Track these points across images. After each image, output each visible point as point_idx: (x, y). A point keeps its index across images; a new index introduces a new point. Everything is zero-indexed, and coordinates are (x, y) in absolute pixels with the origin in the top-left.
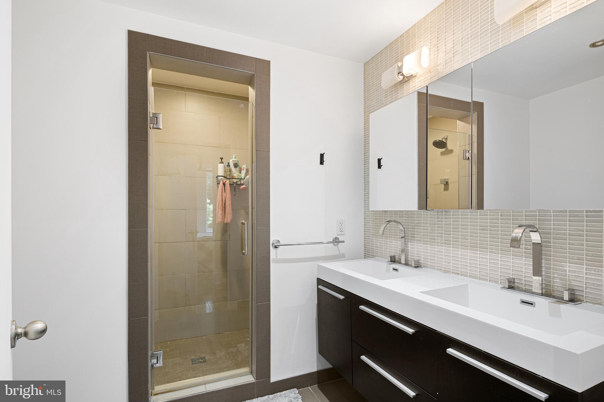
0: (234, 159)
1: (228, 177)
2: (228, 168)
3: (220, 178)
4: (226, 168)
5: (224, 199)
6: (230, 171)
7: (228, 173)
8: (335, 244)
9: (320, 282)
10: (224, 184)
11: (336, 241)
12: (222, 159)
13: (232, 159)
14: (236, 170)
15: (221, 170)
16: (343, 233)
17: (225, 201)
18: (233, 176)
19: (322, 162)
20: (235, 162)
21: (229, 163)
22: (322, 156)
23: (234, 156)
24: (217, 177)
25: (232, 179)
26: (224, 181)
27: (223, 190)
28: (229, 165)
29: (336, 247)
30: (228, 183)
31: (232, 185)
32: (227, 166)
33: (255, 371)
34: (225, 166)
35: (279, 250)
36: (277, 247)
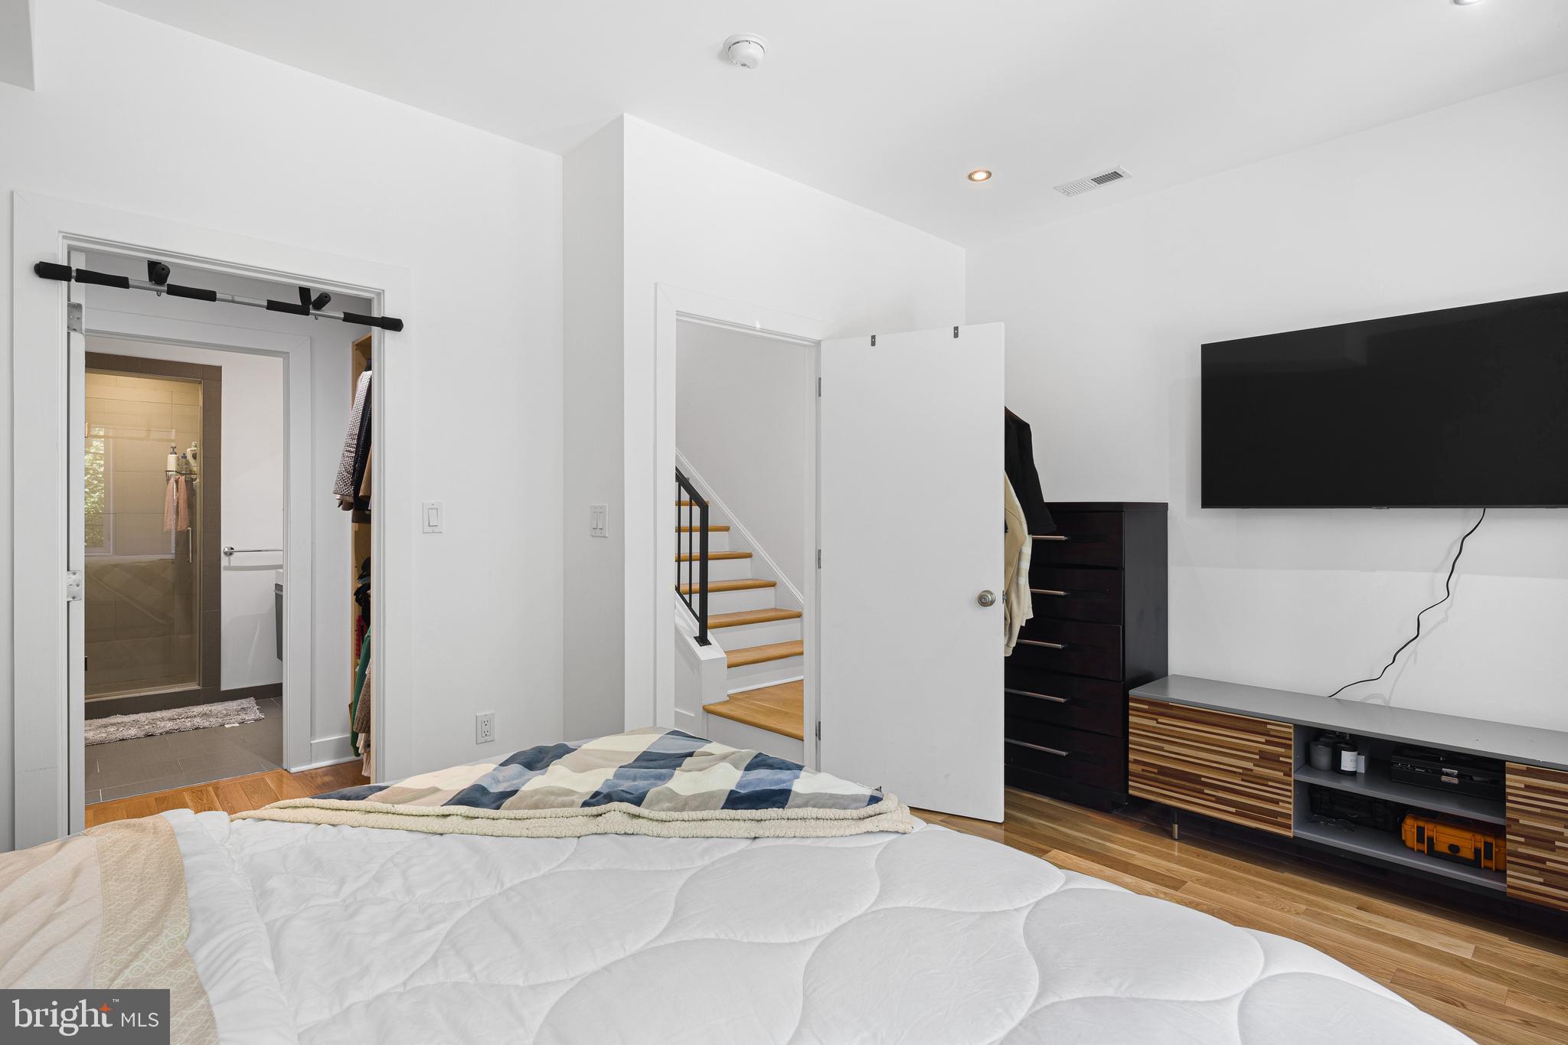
0: (192, 448)
1: (183, 472)
2: (184, 460)
3: (171, 473)
4: (181, 460)
5: (176, 501)
6: (187, 463)
7: (184, 466)
10: (177, 482)
12: (174, 448)
13: (189, 447)
14: (195, 462)
15: (172, 463)
18: (191, 471)
20: (193, 452)
21: (184, 454)
23: (192, 444)
24: (166, 472)
25: (189, 474)
26: (177, 477)
27: (176, 489)
28: (184, 457)
30: (183, 480)
31: (189, 483)
32: (182, 457)
33: (201, 682)
34: (178, 457)
35: (232, 557)
36: (231, 554)
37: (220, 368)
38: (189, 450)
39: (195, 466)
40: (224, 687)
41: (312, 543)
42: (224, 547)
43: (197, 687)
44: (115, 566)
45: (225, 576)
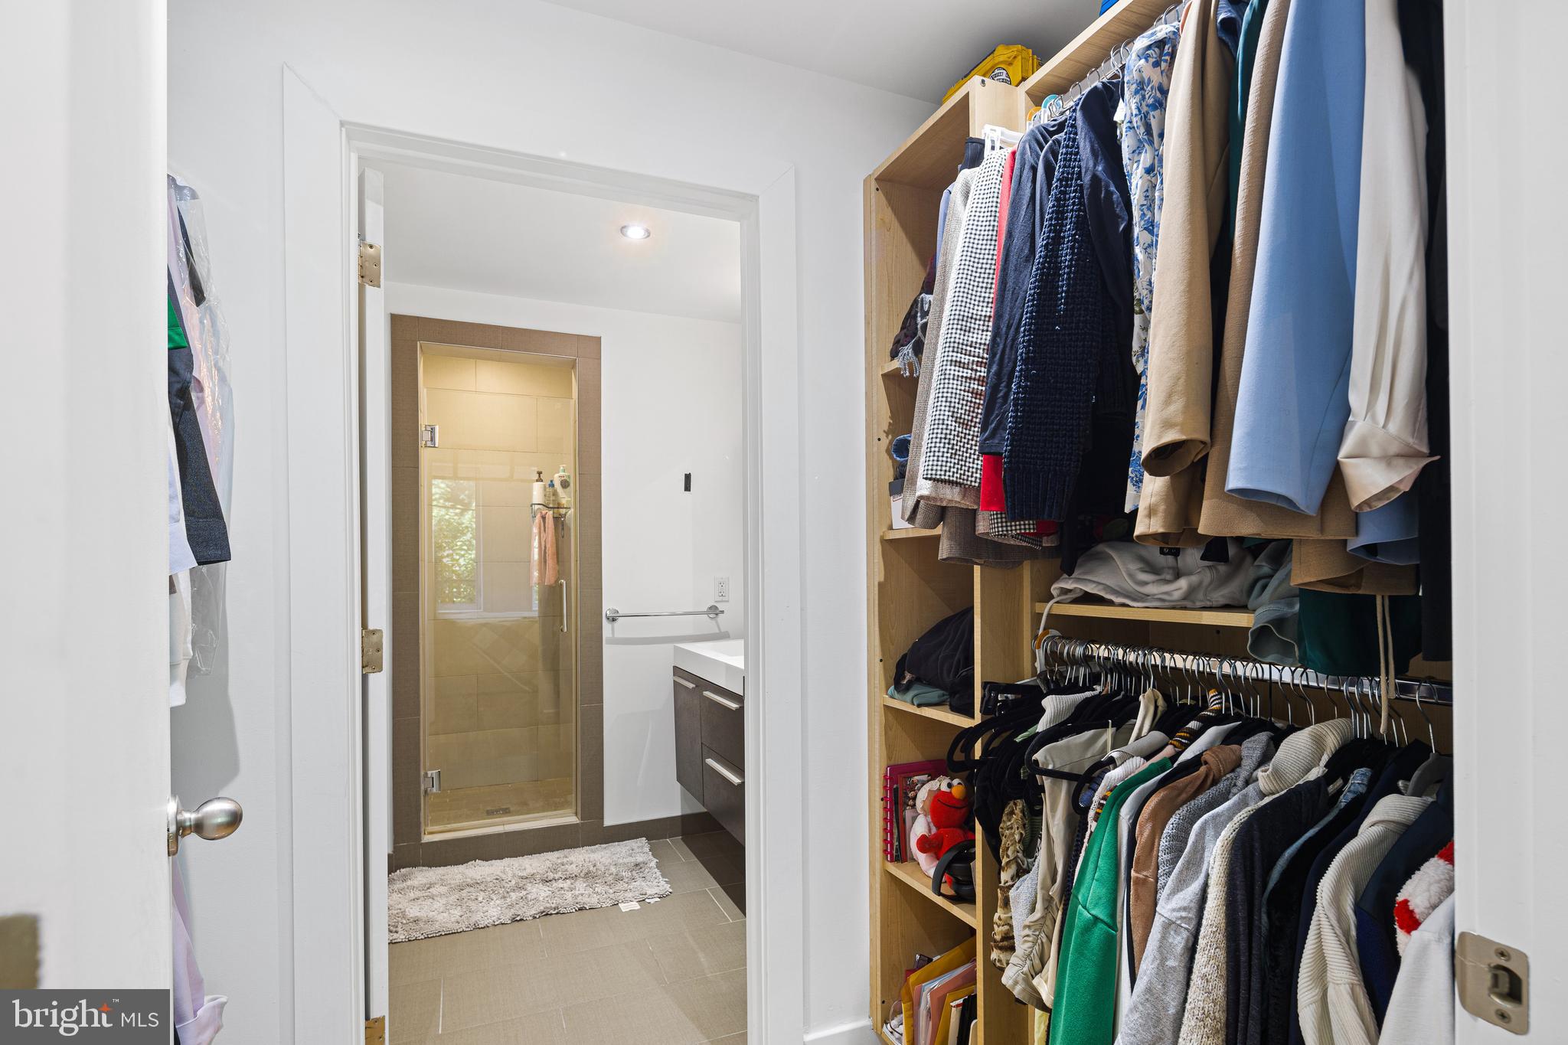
0: (562, 474)
1: (551, 506)
2: (551, 489)
3: (537, 507)
4: (548, 490)
5: (543, 543)
6: (555, 494)
7: (552, 498)
8: (711, 616)
9: (677, 671)
10: (544, 518)
11: (714, 611)
12: (540, 473)
13: (558, 472)
14: (565, 492)
15: (537, 493)
16: (724, 599)
17: (545, 547)
18: (559, 504)
19: (687, 488)
20: (563, 478)
21: (552, 481)
22: (688, 477)
23: (562, 468)
24: (531, 506)
25: (558, 508)
26: (544, 512)
27: (542, 528)
28: (552, 485)
29: (714, 622)
30: (551, 517)
31: (558, 520)
32: (550, 485)
33: (579, 809)
34: (545, 486)
35: (616, 624)
36: (614, 620)
37: (597, 340)
38: (556, 475)
39: (565, 497)
40: (609, 821)
41: (802, 609)
42: (607, 607)
43: (573, 820)
44: (485, 625)
45: (610, 654)
